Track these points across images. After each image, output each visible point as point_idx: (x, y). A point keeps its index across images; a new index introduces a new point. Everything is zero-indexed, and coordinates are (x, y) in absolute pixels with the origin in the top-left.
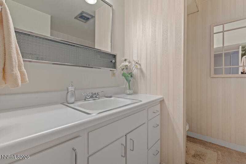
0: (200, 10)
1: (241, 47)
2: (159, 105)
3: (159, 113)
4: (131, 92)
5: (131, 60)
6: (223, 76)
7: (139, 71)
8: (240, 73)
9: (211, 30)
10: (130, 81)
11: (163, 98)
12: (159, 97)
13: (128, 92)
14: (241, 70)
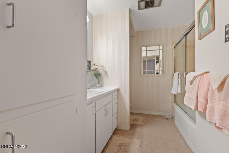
0: (136, 35)
1: (156, 57)
2: (117, 93)
3: (117, 96)
4: (100, 85)
5: (98, 65)
6: (146, 75)
7: (104, 72)
8: (156, 74)
9: (141, 49)
10: (99, 78)
11: (119, 88)
12: (116, 87)
13: (98, 85)
14: (156, 72)
